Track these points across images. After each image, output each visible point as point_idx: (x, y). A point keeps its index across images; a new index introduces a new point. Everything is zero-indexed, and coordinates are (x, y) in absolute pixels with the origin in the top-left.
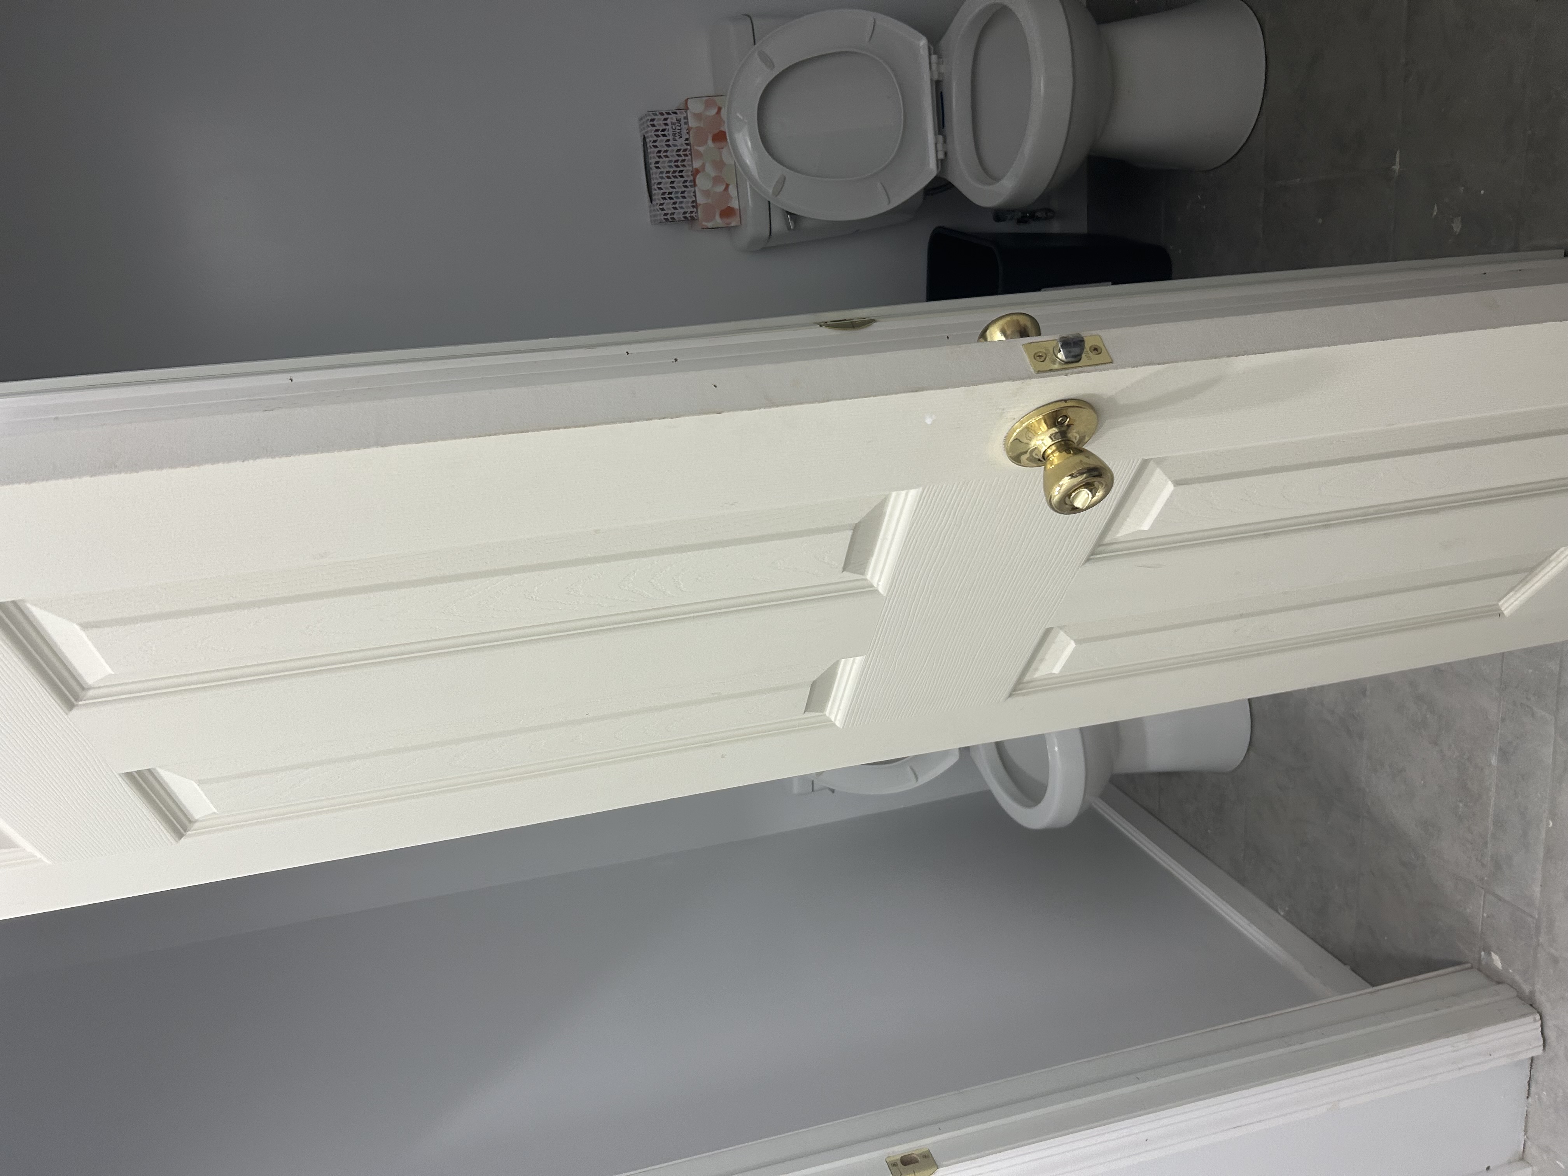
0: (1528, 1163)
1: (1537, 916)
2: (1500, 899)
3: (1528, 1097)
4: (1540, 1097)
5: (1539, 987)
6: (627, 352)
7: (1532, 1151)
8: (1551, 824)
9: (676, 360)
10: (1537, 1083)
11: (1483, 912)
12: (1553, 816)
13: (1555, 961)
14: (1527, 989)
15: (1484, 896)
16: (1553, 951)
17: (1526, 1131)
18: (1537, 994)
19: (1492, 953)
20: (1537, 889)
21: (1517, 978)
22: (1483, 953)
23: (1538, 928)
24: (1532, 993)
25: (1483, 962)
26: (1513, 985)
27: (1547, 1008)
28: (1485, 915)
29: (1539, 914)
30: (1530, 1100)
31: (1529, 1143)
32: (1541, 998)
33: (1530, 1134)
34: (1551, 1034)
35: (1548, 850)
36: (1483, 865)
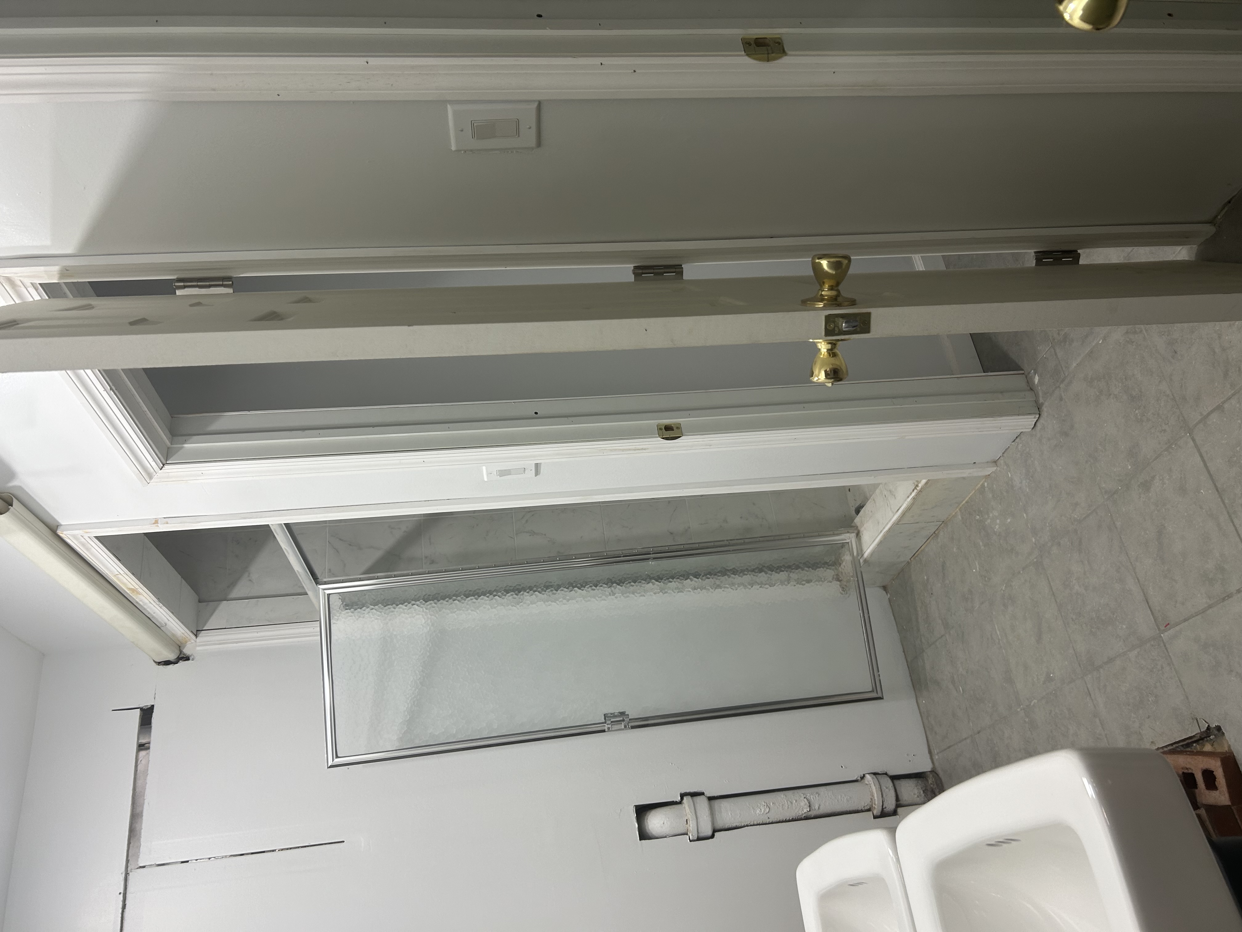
0: (997, 465)
1: (1066, 375)
2: (1056, 354)
3: (1013, 442)
4: (1018, 445)
5: (1047, 404)
6: (601, 63)
7: (1001, 462)
8: (1100, 342)
9: (635, 71)
10: (1020, 439)
11: (1045, 354)
12: (1104, 339)
13: (1061, 399)
14: (1041, 400)
15: (1050, 348)
16: (1063, 395)
17: (1003, 453)
18: (1044, 405)
19: (1037, 375)
20: (1075, 365)
21: (1040, 394)
22: (1033, 371)
23: (1063, 381)
24: (1042, 404)
25: (1030, 375)
26: (1037, 395)
27: (1044, 414)
28: (1045, 356)
29: (1068, 374)
30: (1013, 443)
31: (1002, 458)
32: (1045, 409)
33: (1005, 455)
34: (1039, 425)
35: (1091, 352)
36: (1059, 334)
